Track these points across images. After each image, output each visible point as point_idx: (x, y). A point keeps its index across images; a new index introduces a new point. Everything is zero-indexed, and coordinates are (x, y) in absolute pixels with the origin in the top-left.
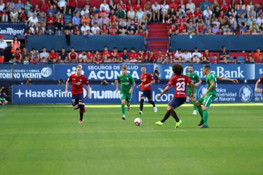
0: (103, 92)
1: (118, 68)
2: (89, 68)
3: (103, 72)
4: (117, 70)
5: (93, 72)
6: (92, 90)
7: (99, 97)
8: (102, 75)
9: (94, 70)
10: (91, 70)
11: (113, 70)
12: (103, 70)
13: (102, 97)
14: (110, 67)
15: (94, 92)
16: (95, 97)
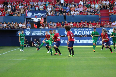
5: (76, 32)
8: (80, 33)
10: (75, 31)
13: (80, 43)
14: (84, 30)
16: (77, 43)
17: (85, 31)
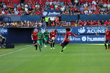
0: (93, 38)
1: (100, 28)
2: (87, 28)
3: (93, 30)
4: (99, 29)
6: (89, 37)
7: (92, 41)
8: (93, 31)
9: (90, 29)
11: (97, 29)
12: (93, 29)
13: (93, 41)
14: (96, 28)
15: (90, 38)
16: (90, 41)
17: (98, 29)
